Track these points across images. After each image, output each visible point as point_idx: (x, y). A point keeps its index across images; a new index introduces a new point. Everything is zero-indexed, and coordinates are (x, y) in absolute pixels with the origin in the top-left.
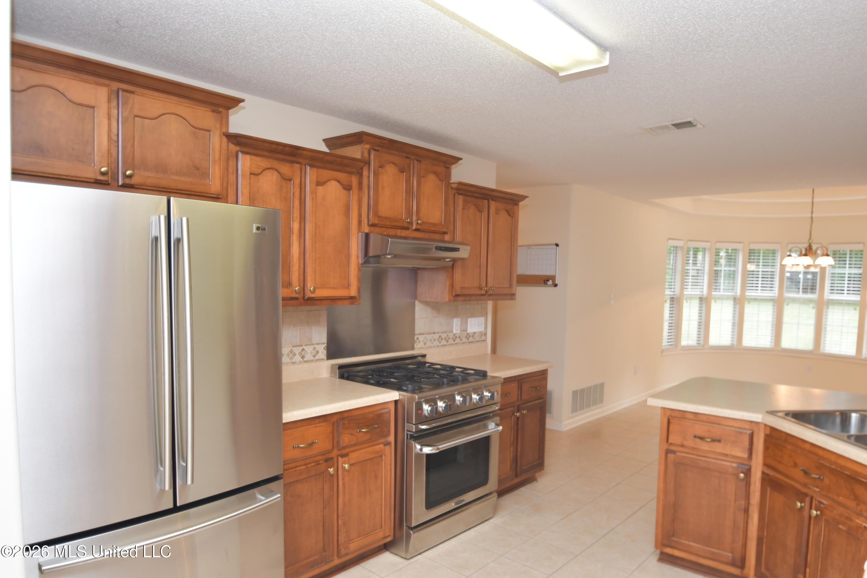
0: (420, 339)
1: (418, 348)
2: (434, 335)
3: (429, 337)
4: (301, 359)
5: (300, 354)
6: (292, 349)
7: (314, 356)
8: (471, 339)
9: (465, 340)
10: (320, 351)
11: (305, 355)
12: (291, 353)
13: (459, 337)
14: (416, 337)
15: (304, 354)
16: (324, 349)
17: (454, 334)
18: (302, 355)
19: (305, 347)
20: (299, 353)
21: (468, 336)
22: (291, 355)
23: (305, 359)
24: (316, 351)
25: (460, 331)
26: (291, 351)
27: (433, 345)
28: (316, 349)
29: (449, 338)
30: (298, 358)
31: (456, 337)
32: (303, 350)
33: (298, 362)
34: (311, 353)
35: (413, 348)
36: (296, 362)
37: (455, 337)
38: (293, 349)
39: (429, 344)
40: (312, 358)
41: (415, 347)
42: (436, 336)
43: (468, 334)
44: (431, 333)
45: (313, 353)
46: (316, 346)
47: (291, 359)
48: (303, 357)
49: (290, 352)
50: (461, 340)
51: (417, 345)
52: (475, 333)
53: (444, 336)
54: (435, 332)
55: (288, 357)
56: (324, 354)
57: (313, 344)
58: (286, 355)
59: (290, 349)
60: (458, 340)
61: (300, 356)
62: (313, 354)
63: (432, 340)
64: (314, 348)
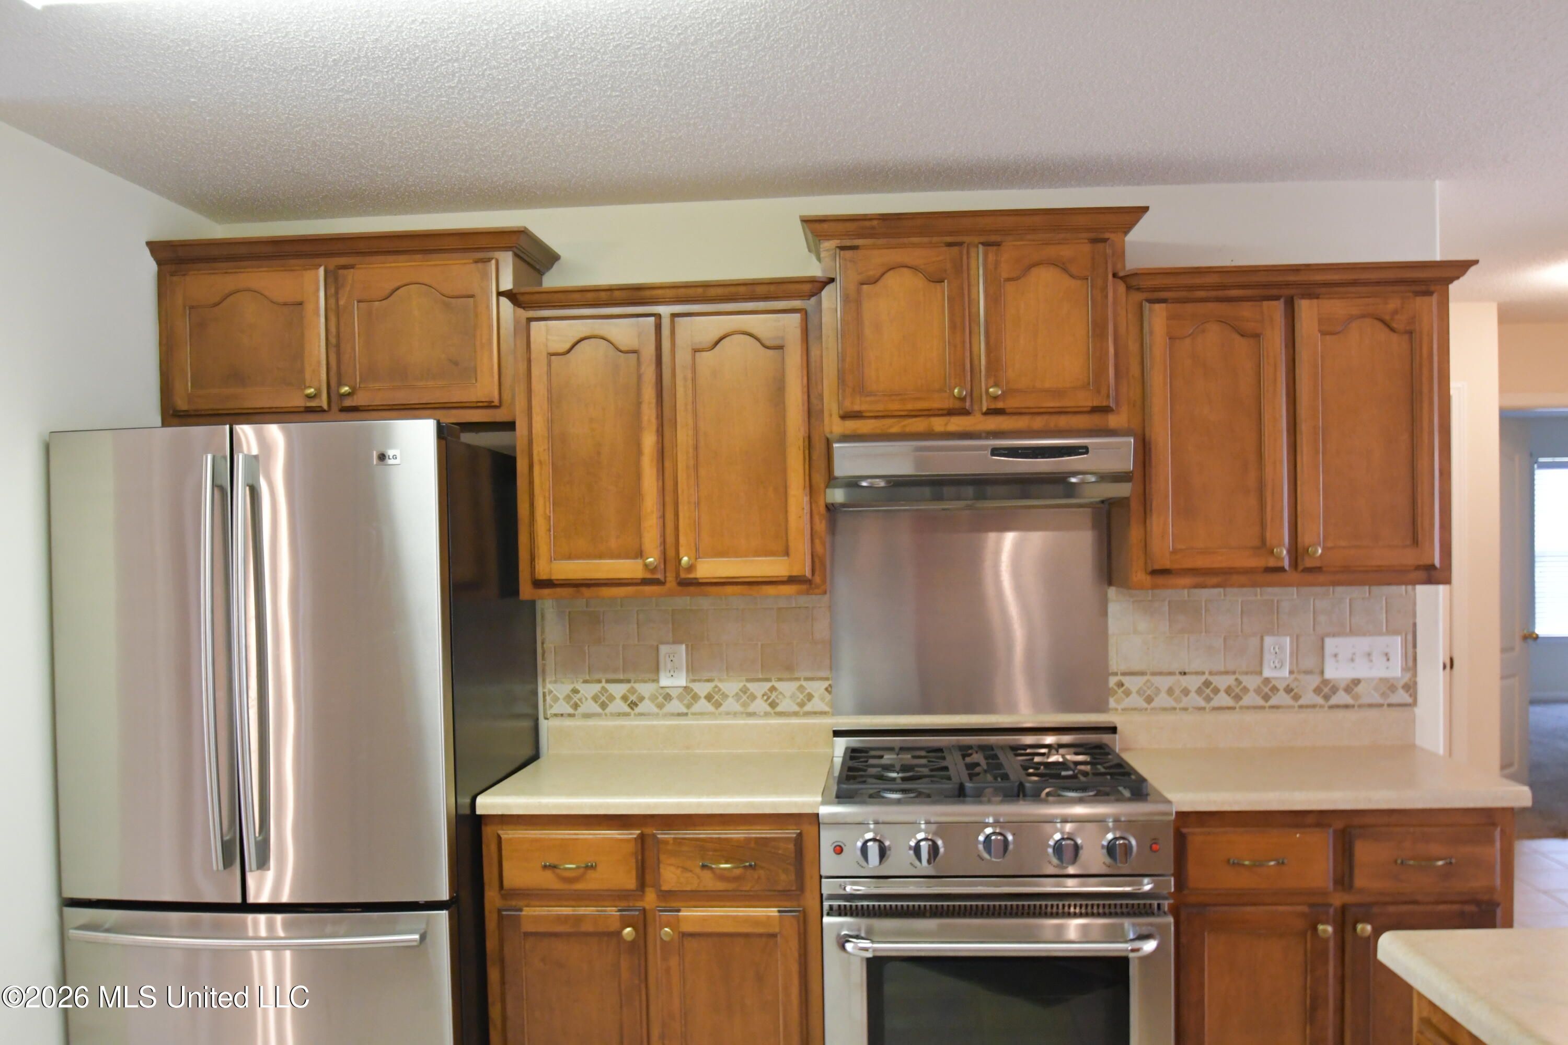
0: (1127, 685)
1: (1123, 710)
2: (1182, 678)
3: (1164, 683)
4: (768, 709)
5: (765, 698)
6: (745, 686)
7: (801, 705)
8: (1341, 698)
9: (1309, 697)
10: (816, 695)
11: (777, 701)
12: (745, 693)
13: (1288, 690)
14: (1113, 681)
15: (777, 697)
16: (826, 693)
17: (1267, 681)
18: (770, 700)
19: (778, 685)
20: (763, 695)
21: (1327, 689)
22: (745, 698)
23: (779, 709)
24: (805, 694)
25: (1291, 672)
26: (744, 690)
27: (1182, 705)
28: (806, 689)
29: (1245, 690)
30: (760, 705)
31: (1274, 689)
32: (773, 689)
33: (762, 714)
34: (793, 696)
35: (1101, 707)
36: (757, 713)
37: (1268, 690)
38: (749, 685)
39: (1162, 700)
40: (796, 708)
41: (1112, 703)
42: (1193, 683)
43: (1325, 682)
44: (1171, 674)
45: (798, 698)
46: (804, 683)
47: (744, 705)
48: (773, 705)
49: (741, 690)
50: (1296, 697)
51: (1117, 702)
52: (1356, 682)
53: (1222, 682)
54: (1187, 671)
55: (738, 701)
56: (827, 700)
57: (798, 679)
58: (733, 697)
59: (741, 685)
60: (1281, 698)
61: (766, 700)
62: (799, 700)
63: (1177, 692)
64: (801, 689)
